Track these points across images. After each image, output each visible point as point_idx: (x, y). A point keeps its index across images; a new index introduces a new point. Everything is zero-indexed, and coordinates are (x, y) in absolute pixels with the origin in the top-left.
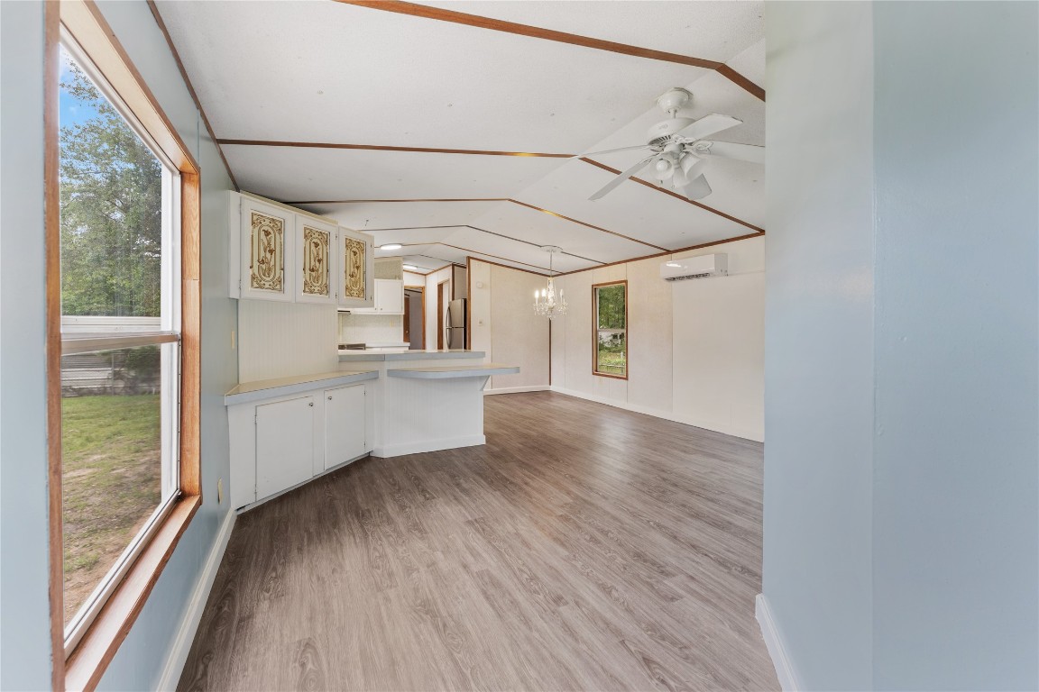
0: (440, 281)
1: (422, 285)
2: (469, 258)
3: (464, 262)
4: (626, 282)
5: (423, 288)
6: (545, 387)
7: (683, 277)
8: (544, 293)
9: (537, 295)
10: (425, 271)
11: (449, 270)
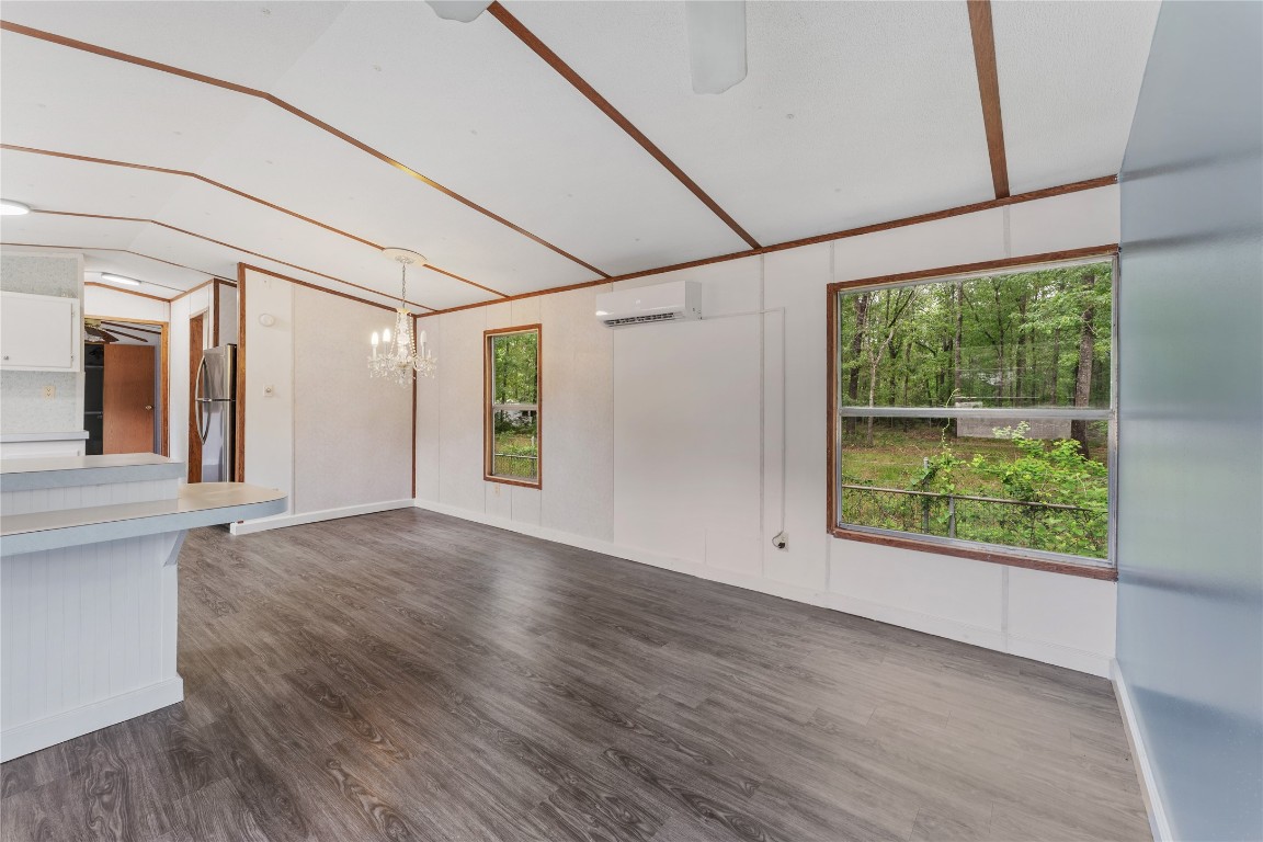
0: (195, 312)
1: (160, 318)
2: (242, 267)
3: (233, 275)
4: (539, 326)
5: (164, 325)
6: (405, 501)
7: (633, 319)
8: (387, 336)
9: (375, 339)
10: (168, 294)
11: (209, 292)
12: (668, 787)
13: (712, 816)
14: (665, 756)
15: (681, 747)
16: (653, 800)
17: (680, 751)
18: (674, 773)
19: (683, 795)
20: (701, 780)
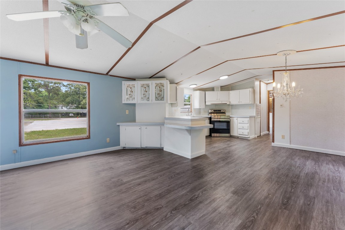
2: (274, 71)
12: (143, 217)
13: (128, 224)
14: (155, 218)
15: (158, 223)
16: (140, 213)
17: (157, 223)
18: (147, 219)
19: (138, 219)
20: (142, 225)
